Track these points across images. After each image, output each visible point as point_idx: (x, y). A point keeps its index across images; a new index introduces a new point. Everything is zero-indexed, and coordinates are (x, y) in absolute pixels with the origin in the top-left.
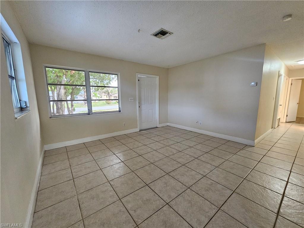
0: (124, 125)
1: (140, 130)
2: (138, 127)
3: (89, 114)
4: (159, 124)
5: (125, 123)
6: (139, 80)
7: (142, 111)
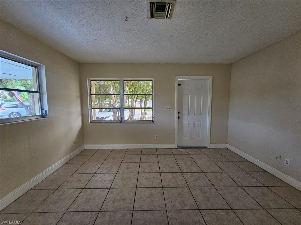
0: (156, 137)
1: (178, 147)
2: (176, 142)
3: (121, 122)
4: (209, 143)
5: (157, 135)
6: (179, 85)
7: (183, 123)
